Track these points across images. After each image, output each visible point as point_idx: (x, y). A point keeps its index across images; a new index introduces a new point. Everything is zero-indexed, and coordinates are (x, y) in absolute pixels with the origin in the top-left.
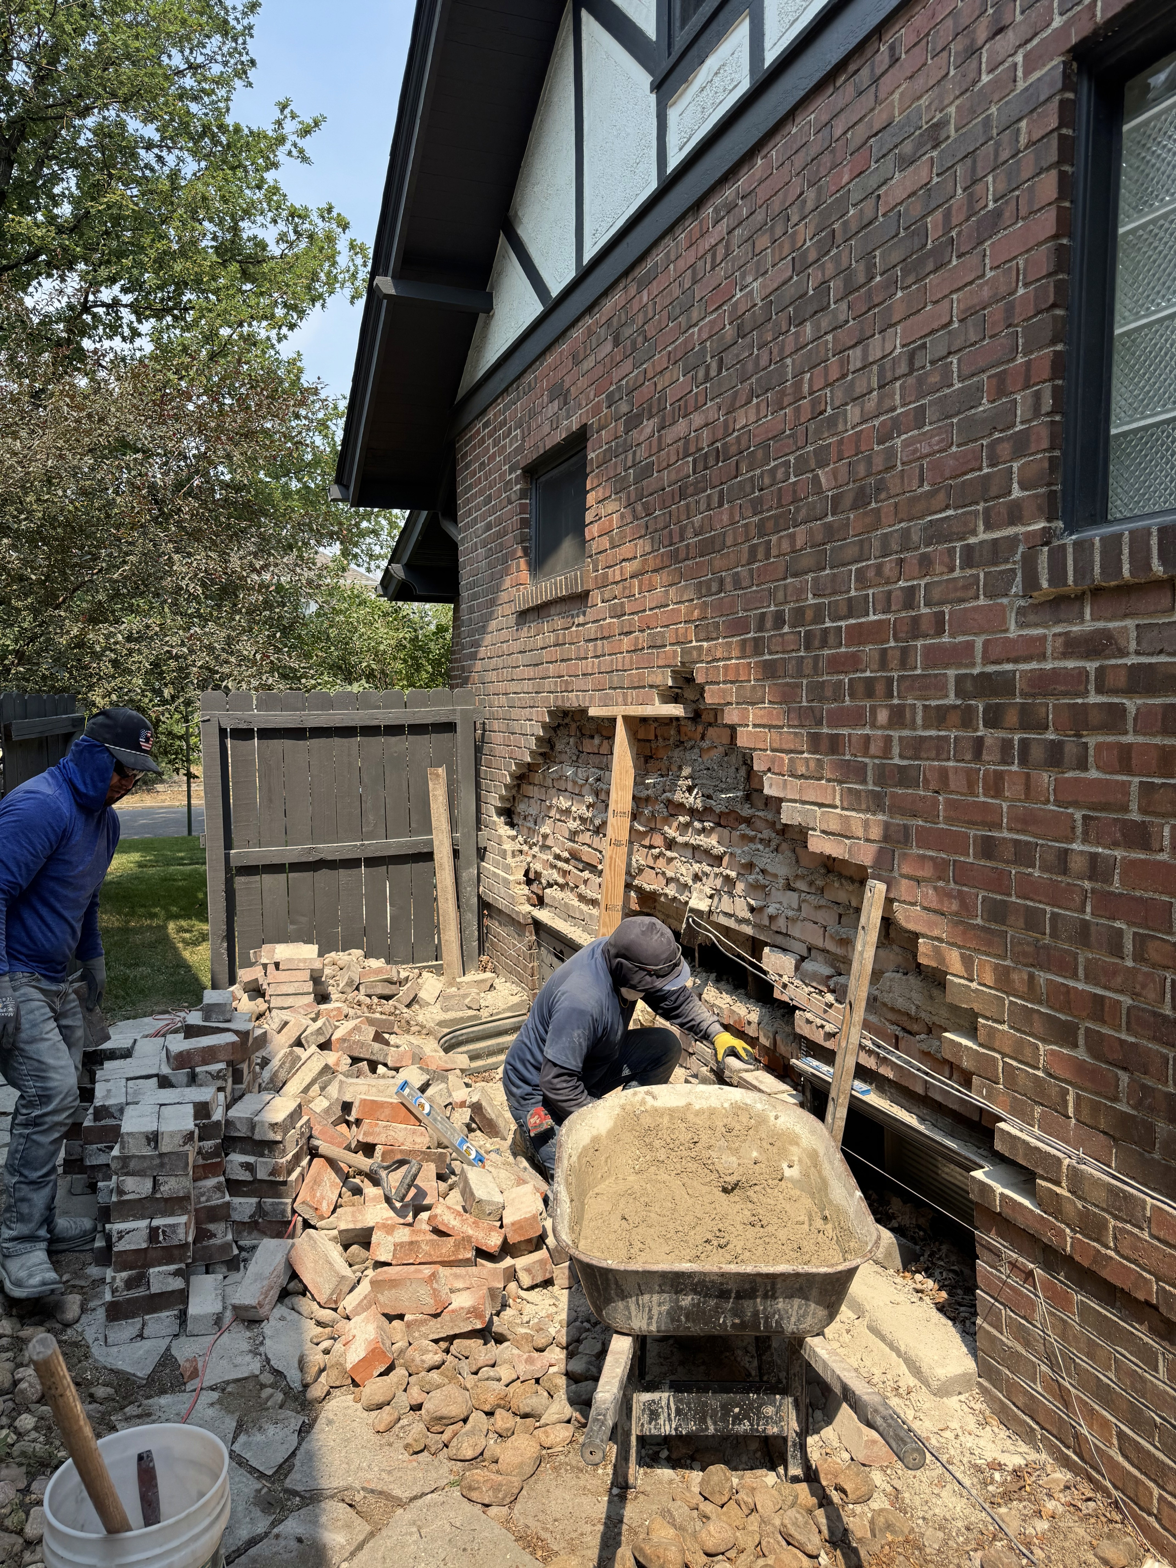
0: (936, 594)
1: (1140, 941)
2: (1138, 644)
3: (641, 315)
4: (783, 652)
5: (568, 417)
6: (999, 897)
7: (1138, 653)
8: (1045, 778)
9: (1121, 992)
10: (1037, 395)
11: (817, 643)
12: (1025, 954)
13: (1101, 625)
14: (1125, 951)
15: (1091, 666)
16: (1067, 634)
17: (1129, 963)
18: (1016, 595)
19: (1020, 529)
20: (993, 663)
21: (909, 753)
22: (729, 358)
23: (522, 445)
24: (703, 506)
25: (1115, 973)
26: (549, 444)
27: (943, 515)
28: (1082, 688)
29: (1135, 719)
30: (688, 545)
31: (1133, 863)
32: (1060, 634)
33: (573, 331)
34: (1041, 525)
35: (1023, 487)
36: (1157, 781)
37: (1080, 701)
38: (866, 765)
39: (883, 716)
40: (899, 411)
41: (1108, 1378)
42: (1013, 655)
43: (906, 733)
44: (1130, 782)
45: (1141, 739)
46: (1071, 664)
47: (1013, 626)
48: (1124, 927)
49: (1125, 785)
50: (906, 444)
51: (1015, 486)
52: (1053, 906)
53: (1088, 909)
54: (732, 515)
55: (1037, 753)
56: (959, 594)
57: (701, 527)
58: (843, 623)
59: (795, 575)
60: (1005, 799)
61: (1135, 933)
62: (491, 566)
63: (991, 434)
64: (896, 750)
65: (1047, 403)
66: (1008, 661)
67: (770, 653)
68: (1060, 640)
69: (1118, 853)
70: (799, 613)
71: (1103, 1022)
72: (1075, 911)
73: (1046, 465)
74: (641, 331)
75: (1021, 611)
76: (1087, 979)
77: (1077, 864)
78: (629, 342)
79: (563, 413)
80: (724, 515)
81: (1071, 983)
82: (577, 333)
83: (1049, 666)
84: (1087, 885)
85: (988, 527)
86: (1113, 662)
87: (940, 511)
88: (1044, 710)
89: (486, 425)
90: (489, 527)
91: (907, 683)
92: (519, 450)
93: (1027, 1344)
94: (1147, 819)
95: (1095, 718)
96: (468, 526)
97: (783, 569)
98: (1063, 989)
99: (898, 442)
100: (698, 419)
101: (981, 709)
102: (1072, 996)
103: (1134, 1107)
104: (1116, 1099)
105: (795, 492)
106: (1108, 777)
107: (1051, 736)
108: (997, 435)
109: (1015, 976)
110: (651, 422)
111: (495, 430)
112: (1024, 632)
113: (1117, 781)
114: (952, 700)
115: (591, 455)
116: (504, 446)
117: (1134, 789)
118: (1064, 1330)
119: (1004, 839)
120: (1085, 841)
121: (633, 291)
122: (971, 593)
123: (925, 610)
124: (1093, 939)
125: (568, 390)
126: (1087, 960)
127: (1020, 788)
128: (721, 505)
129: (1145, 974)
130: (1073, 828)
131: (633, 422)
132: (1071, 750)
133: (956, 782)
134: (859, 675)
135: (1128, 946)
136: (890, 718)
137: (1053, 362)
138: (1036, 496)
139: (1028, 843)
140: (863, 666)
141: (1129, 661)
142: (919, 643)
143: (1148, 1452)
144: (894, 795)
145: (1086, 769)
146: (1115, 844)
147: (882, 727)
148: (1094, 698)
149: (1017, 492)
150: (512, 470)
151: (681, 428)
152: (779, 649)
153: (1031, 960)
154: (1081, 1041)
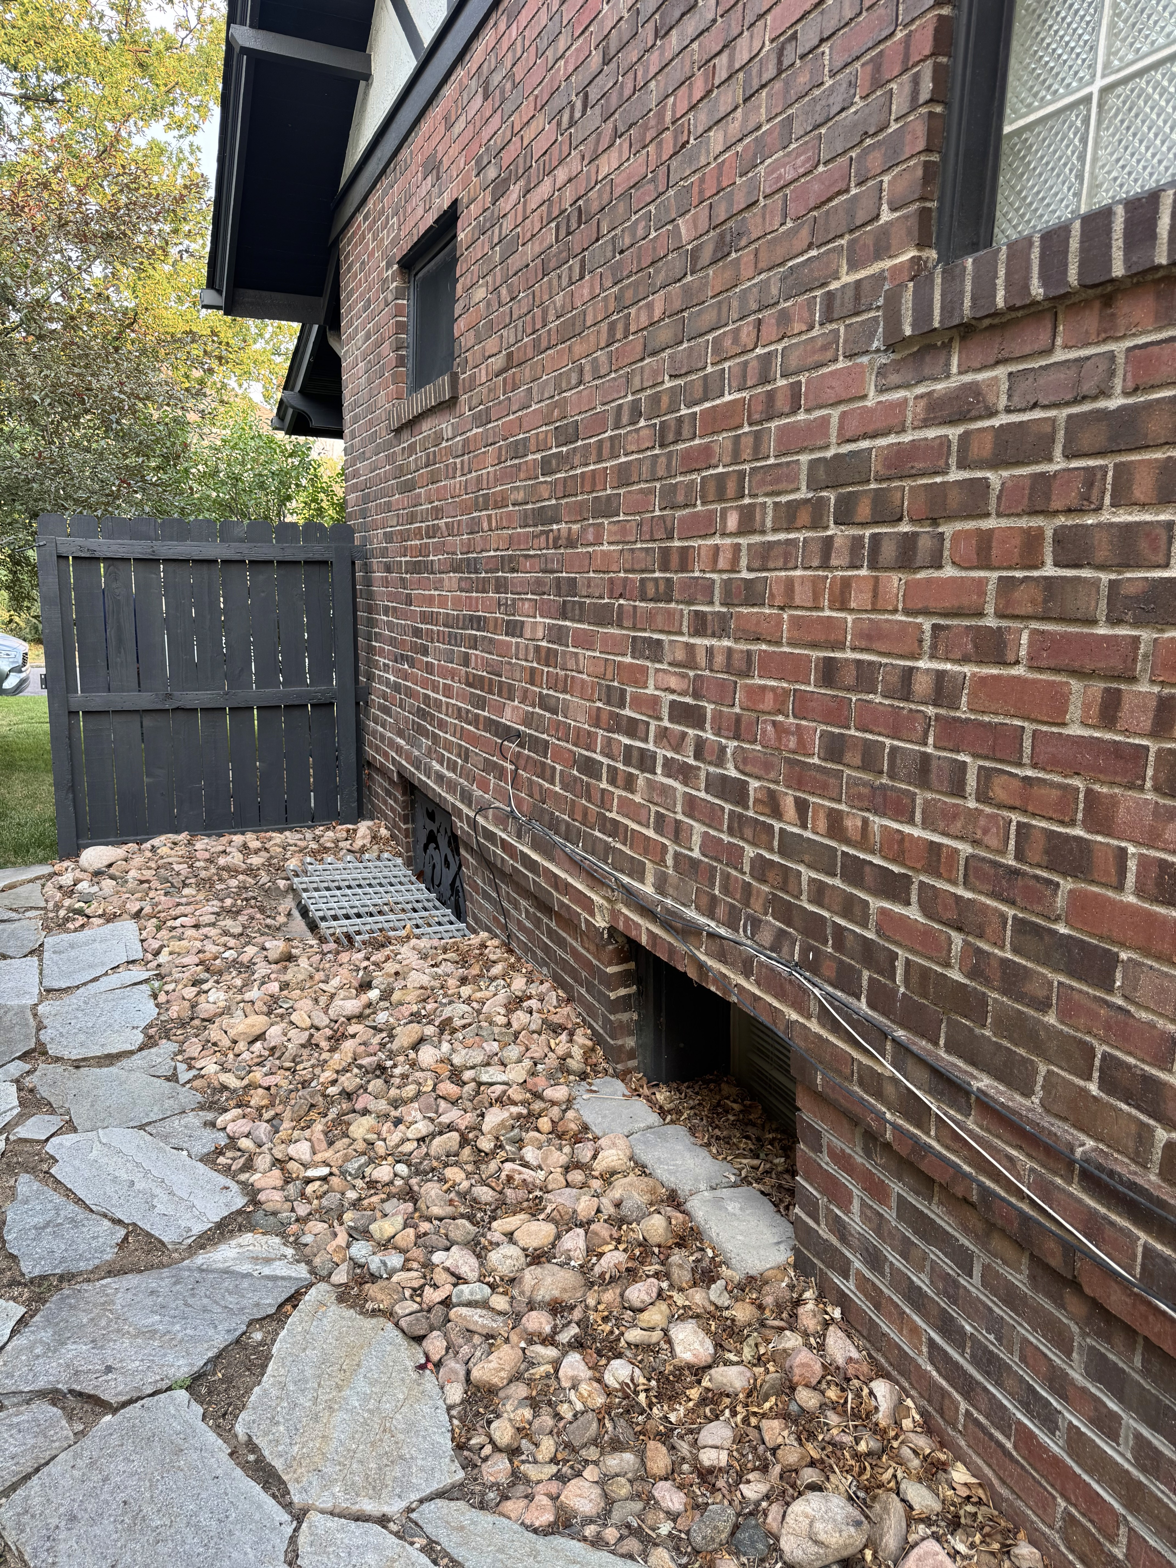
0: (794, 362)
1: (985, 775)
2: (1010, 397)
3: (510, 54)
4: (638, 452)
5: (441, 194)
6: (837, 731)
7: (1008, 410)
8: (895, 581)
9: (961, 838)
10: (916, 81)
11: (671, 437)
12: (860, 797)
13: (968, 378)
14: (968, 789)
15: (953, 433)
16: (929, 394)
17: (972, 804)
18: (878, 351)
19: (887, 264)
20: (849, 441)
21: (756, 564)
22: (594, 93)
23: (398, 234)
24: (565, 282)
25: (955, 817)
26: (423, 228)
27: (806, 257)
28: (942, 463)
29: (999, 498)
30: (549, 330)
31: (983, 681)
32: (922, 396)
33: (446, 88)
34: (912, 253)
35: (893, 210)
36: (1019, 574)
37: (938, 479)
38: (713, 581)
39: (732, 522)
40: (764, 129)
41: (921, 1281)
42: (870, 429)
43: (756, 539)
44: (987, 579)
45: (1004, 523)
46: (931, 433)
47: (872, 393)
48: (968, 759)
49: (982, 583)
50: (771, 170)
51: (885, 207)
52: (893, 738)
53: (931, 741)
54: (592, 287)
55: (889, 551)
56: (817, 357)
57: (563, 306)
58: (697, 409)
59: (654, 354)
60: (851, 611)
61: (980, 768)
62: (370, 382)
63: (861, 141)
64: (744, 562)
65: (927, 87)
66: (865, 436)
67: (626, 455)
68: (922, 403)
69: (968, 669)
70: (655, 399)
71: (939, 876)
72: (916, 743)
73: (920, 172)
74: (510, 75)
75: (882, 372)
76: (925, 826)
77: (922, 685)
78: (497, 91)
79: (436, 190)
80: (584, 290)
81: (907, 829)
82: (449, 91)
83: (906, 438)
84: (931, 711)
85: (853, 266)
86: (980, 424)
87: (801, 254)
88: (899, 495)
89: (366, 218)
90: (368, 337)
91: (759, 477)
92: (395, 242)
93: (843, 1239)
94: (1004, 623)
95: (954, 499)
96: (351, 338)
97: (639, 348)
98: (897, 837)
99: (761, 169)
100: (561, 175)
101: (833, 501)
102: (907, 844)
103: (967, 976)
104: (947, 965)
105: (654, 249)
106: (964, 574)
107: (905, 528)
108: (869, 141)
109: (849, 823)
110: (517, 186)
111: (375, 222)
112: (883, 398)
113: (973, 579)
114: (803, 494)
115: (461, 236)
116: (382, 239)
117: (991, 587)
118: (879, 1224)
119: (846, 660)
120: (932, 657)
121: (502, 26)
122: (829, 355)
123: (781, 382)
124: (933, 776)
125: (441, 162)
126: (926, 802)
127: (867, 596)
128: (582, 277)
129: (988, 816)
130: (921, 641)
131: (500, 188)
132: (925, 544)
133: (802, 596)
134: (712, 472)
135: (972, 781)
136: (740, 523)
137: (936, 30)
138: (906, 217)
139: (871, 663)
140: (714, 461)
141: (996, 422)
142: (773, 425)
143: (957, 1363)
144: (740, 615)
145: (940, 567)
146: (965, 660)
147: (731, 535)
148: (955, 475)
149: (886, 216)
150: (389, 266)
151: (545, 189)
152: (634, 448)
153: (866, 804)
154: (914, 898)
